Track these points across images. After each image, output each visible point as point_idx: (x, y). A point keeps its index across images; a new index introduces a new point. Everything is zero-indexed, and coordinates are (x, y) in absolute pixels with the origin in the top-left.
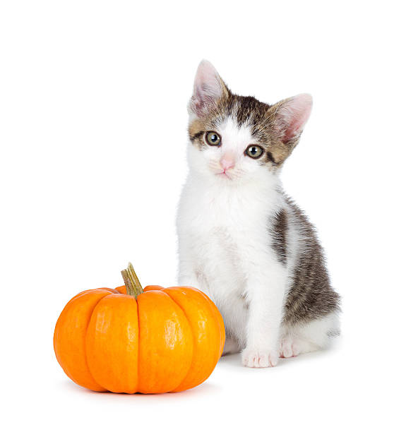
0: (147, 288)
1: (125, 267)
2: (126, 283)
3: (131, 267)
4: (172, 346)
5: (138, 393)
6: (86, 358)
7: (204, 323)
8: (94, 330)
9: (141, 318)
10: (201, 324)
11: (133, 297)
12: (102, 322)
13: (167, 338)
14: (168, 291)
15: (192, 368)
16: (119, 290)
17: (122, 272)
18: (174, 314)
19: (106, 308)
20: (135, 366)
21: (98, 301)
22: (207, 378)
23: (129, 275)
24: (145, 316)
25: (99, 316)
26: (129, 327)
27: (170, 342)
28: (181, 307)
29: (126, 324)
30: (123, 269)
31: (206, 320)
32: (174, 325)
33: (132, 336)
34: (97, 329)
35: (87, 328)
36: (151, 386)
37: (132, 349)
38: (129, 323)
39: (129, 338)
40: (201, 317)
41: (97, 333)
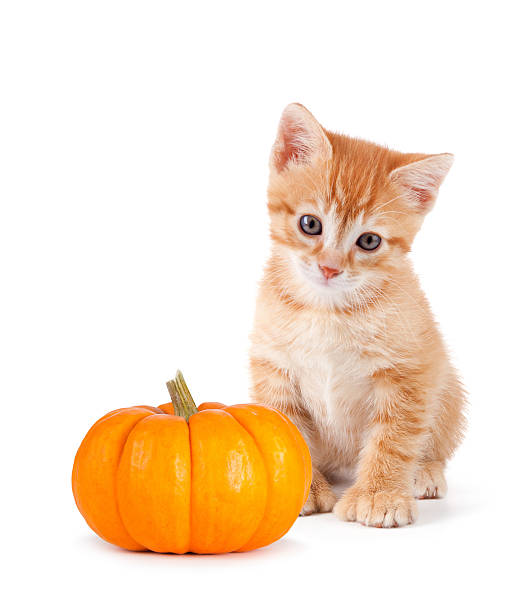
0: (203, 406)
1: (172, 377)
2: (174, 398)
3: (180, 376)
4: (238, 487)
5: (190, 553)
7: (282, 455)
8: (129, 465)
9: (194, 448)
10: (278, 456)
11: (182, 419)
12: (140, 454)
13: (231, 476)
14: (233, 411)
15: (265, 518)
16: (163, 409)
17: (168, 384)
18: (241, 442)
19: (145, 433)
20: (186, 516)
21: (134, 425)
22: (286, 532)
23: (177, 388)
24: (199, 445)
25: (135, 445)
26: (177, 460)
27: (235, 482)
28: (250, 433)
29: (173, 457)
30: (169, 379)
31: (285, 451)
32: (240, 457)
33: (181, 472)
34: (133, 464)
35: (119, 461)
36: (208, 542)
37: (182, 491)
38: (178, 454)
39: (177, 475)
40: (278, 447)
41: (132, 470)
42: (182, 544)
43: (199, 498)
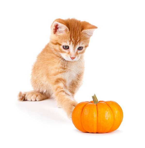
0: (100, 101)
1: (93, 95)
2: (93, 100)
3: (95, 95)
4: (107, 119)
5: (97, 133)
6: (81, 122)
7: (117, 112)
8: (84, 114)
9: (98, 110)
10: (116, 112)
11: (95, 104)
12: (86, 112)
13: (106, 117)
14: (106, 102)
15: (113, 125)
16: (91, 102)
17: (92, 97)
18: (108, 109)
19: (87, 107)
20: (96, 125)
21: (85, 106)
22: (117, 128)
23: (94, 98)
24: (99, 110)
25: (85, 110)
26: (94, 113)
27: (107, 118)
28: (110, 107)
29: (93, 112)
30: (92, 96)
31: (117, 111)
32: (108, 112)
33: (95, 116)
34: (85, 114)
35: (82, 113)
36: (101, 131)
37: (95, 120)
38: (94, 112)
39: (94, 116)
40: (116, 110)
41: (84, 115)
42: (95, 131)
43: (99, 121)
